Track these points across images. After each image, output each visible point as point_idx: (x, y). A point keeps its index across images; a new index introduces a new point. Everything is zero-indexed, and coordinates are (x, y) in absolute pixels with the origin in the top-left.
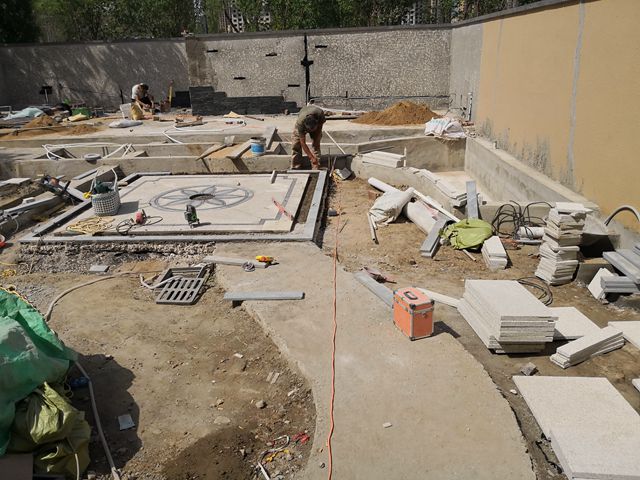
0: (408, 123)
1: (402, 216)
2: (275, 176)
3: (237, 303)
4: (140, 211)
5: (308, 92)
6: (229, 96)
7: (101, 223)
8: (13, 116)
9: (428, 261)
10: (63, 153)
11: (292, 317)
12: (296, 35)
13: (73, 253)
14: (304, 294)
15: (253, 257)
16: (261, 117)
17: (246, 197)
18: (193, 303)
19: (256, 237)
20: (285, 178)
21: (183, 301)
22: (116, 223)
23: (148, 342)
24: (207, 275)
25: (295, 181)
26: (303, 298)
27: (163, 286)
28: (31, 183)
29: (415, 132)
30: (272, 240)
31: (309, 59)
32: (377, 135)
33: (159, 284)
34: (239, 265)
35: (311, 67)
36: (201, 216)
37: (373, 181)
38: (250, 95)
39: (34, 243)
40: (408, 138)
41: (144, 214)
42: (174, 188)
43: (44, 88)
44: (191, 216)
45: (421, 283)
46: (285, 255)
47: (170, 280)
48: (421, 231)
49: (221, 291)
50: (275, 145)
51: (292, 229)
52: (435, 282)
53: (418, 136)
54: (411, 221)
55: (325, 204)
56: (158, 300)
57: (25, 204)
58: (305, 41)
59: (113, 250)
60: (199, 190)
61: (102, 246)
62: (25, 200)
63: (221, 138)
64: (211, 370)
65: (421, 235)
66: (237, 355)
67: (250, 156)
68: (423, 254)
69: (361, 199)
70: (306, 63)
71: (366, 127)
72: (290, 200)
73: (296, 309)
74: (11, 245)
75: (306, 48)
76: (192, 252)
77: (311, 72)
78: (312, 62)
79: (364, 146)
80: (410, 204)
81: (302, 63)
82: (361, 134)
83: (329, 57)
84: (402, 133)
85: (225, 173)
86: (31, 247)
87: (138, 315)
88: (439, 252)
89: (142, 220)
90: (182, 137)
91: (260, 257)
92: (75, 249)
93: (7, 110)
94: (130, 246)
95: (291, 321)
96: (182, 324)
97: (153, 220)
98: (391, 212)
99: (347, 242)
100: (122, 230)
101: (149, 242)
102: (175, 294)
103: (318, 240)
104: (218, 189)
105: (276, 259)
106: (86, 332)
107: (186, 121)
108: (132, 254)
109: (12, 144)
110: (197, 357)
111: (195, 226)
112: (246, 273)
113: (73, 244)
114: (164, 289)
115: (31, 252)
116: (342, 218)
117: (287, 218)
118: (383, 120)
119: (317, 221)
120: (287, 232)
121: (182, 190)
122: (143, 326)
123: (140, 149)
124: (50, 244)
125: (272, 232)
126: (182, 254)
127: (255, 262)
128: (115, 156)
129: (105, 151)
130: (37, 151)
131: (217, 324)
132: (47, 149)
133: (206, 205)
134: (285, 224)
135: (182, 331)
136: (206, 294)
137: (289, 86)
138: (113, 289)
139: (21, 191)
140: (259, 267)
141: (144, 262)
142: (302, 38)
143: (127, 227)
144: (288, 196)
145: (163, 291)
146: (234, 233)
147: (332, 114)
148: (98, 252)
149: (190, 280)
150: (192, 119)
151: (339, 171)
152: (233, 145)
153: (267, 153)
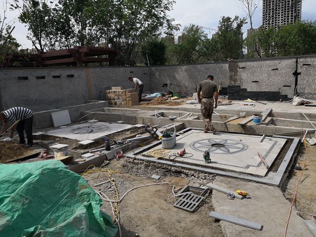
2: (264, 138)
3: (217, 220)
4: (182, 150)
5: (296, 89)
6: (248, 90)
7: (163, 153)
10: (162, 115)
12: (291, 58)
13: (147, 166)
15: (235, 190)
16: (265, 102)
17: (243, 149)
18: (193, 212)
19: (241, 176)
20: (270, 140)
21: (188, 209)
22: (170, 154)
23: (161, 231)
24: (207, 194)
25: (276, 142)
27: (180, 196)
28: (144, 127)
30: (251, 181)
31: (298, 72)
34: (225, 193)
35: (299, 76)
36: (213, 157)
38: (260, 91)
41: (184, 151)
42: (206, 138)
44: (207, 156)
46: (257, 193)
47: (185, 193)
49: (211, 208)
50: (269, 119)
51: (266, 175)
55: (294, 160)
56: (175, 205)
57: (137, 137)
58: (297, 62)
59: (165, 168)
60: (218, 141)
61: (160, 165)
62: (138, 135)
63: (238, 113)
67: (252, 124)
70: (296, 74)
72: (270, 155)
75: (297, 65)
76: (203, 178)
77: (298, 79)
78: (300, 73)
81: (294, 74)
83: (311, 70)
85: (236, 133)
86: (130, 160)
87: (162, 212)
89: (182, 155)
91: (239, 191)
92: (149, 164)
93: (148, 93)
94: (173, 168)
96: (183, 224)
97: (188, 155)
100: (172, 158)
101: (182, 168)
102: (185, 203)
104: (228, 142)
105: (250, 195)
106: (133, 215)
107: (223, 103)
108: (173, 172)
111: (208, 163)
112: (229, 200)
113: (148, 161)
114: (181, 198)
116: (305, 172)
117: (264, 167)
119: (285, 172)
120: (262, 177)
121: (209, 140)
122: (161, 220)
123: (196, 115)
125: (252, 175)
126: (198, 177)
127: (236, 194)
128: (184, 118)
129: (180, 115)
130: (152, 113)
132: (156, 112)
133: (219, 151)
134: (263, 171)
135: (181, 229)
136: (203, 208)
137: (284, 86)
138: (156, 191)
139: (139, 130)
140: (237, 198)
141: (178, 178)
142: (295, 60)
143: (175, 157)
144: (269, 152)
145: (180, 200)
146: (229, 171)
147: (310, 103)
148: (158, 168)
149: (196, 196)
150: (227, 101)
151: (308, 139)
152: (244, 117)
153: (262, 124)
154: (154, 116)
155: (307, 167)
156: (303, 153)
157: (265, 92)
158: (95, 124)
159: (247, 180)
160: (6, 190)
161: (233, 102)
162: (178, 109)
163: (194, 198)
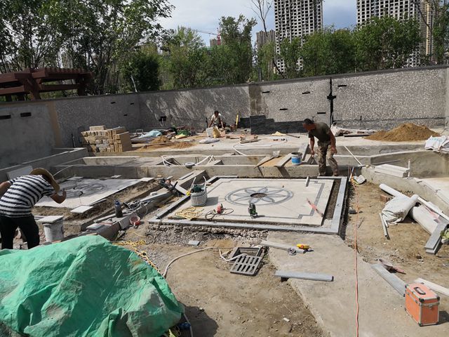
0: (410, 140)
1: (409, 218)
2: (309, 181)
3: (284, 279)
4: (219, 205)
5: (332, 117)
6: (276, 121)
7: (196, 212)
8: (144, 136)
9: (432, 257)
10: (172, 161)
11: (325, 295)
12: (325, 79)
13: (178, 231)
14: (333, 278)
15: (295, 244)
16: (298, 135)
17: (288, 197)
18: (254, 275)
19: (296, 228)
20: (316, 182)
21: (248, 273)
22: (205, 212)
23: (226, 301)
24: (263, 254)
25: (323, 185)
26: (332, 280)
27: (235, 260)
28: (154, 181)
29: (417, 147)
30: (308, 232)
31: (333, 95)
32: (385, 150)
33: (232, 259)
34: (285, 249)
35: (334, 100)
36: (259, 211)
37: (383, 186)
38: (290, 120)
39: (156, 223)
40: (411, 151)
41: (222, 207)
42: (241, 188)
43: (162, 117)
44: (252, 210)
45: (425, 276)
46: (318, 244)
47: (239, 256)
48: (425, 231)
49: (273, 268)
50: (308, 156)
51: (322, 224)
52: (438, 276)
53: (419, 150)
54: (416, 222)
55: (346, 203)
56: (231, 270)
57: (151, 196)
58: (331, 83)
59: (203, 231)
60: (257, 190)
61: (196, 228)
62: (151, 193)
63: (270, 151)
64: (267, 328)
65: (425, 235)
66: (285, 319)
67: (291, 165)
68: (427, 251)
69: (374, 201)
70: (331, 98)
71: (377, 143)
72: (320, 200)
73: (327, 289)
74: (143, 223)
75: (331, 87)
76: (252, 236)
77: (334, 104)
78: (335, 97)
79: (375, 158)
80: (415, 208)
81: (328, 97)
82: (372, 148)
83: (348, 92)
84: (406, 148)
85: (273, 178)
86: (155, 226)
87: (219, 280)
88: (441, 250)
89: (220, 211)
90: (244, 150)
91: (300, 245)
92: (180, 228)
93: (141, 132)
94: (213, 229)
95: (324, 298)
96: (247, 290)
97: (227, 211)
98: (399, 215)
99: (364, 236)
100: (209, 217)
101: (225, 227)
102: (242, 267)
103: (342, 233)
104: (269, 189)
105: (312, 247)
106: (188, 289)
107: (247, 139)
108: (214, 234)
109: (143, 155)
110: (258, 316)
111: (255, 217)
112: (290, 257)
113: (179, 225)
114: (236, 262)
115: (154, 229)
116: (360, 216)
117: (317, 214)
118: (390, 137)
119: (341, 218)
120: (318, 226)
121: (245, 190)
122: (222, 289)
123: (218, 159)
124: (166, 224)
125: (307, 225)
126: (246, 236)
127: (297, 249)
128: (203, 163)
129: (197, 160)
130: (157, 160)
131: (270, 293)
132: (163, 159)
133: (261, 202)
134: (317, 219)
135: (247, 295)
136: (263, 269)
137: (318, 113)
138: (203, 259)
139: (149, 186)
140: (299, 252)
141: (222, 240)
142: (328, 80)
143: (212, 215)
144: (318, 197)
145: (235, 264)
146: (281, 224)
147: (349, 133)
148: (194, 232)
149: (252, 257)
150: (252, 137)
151: (355, 177)
152: (279, 157)
153: (303, 164)
154: (162, 164)
155: (361, 210)
156: (353, 194)
157: (296, 122)
158: (81, 183)
159: (304, 231)
160: (50, 278)
161: (260, 137)
162: (190, 152)
163: (251, 259)
